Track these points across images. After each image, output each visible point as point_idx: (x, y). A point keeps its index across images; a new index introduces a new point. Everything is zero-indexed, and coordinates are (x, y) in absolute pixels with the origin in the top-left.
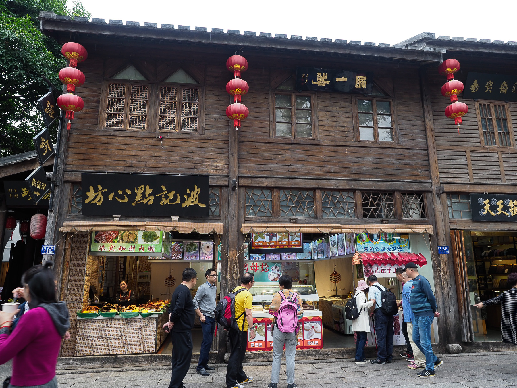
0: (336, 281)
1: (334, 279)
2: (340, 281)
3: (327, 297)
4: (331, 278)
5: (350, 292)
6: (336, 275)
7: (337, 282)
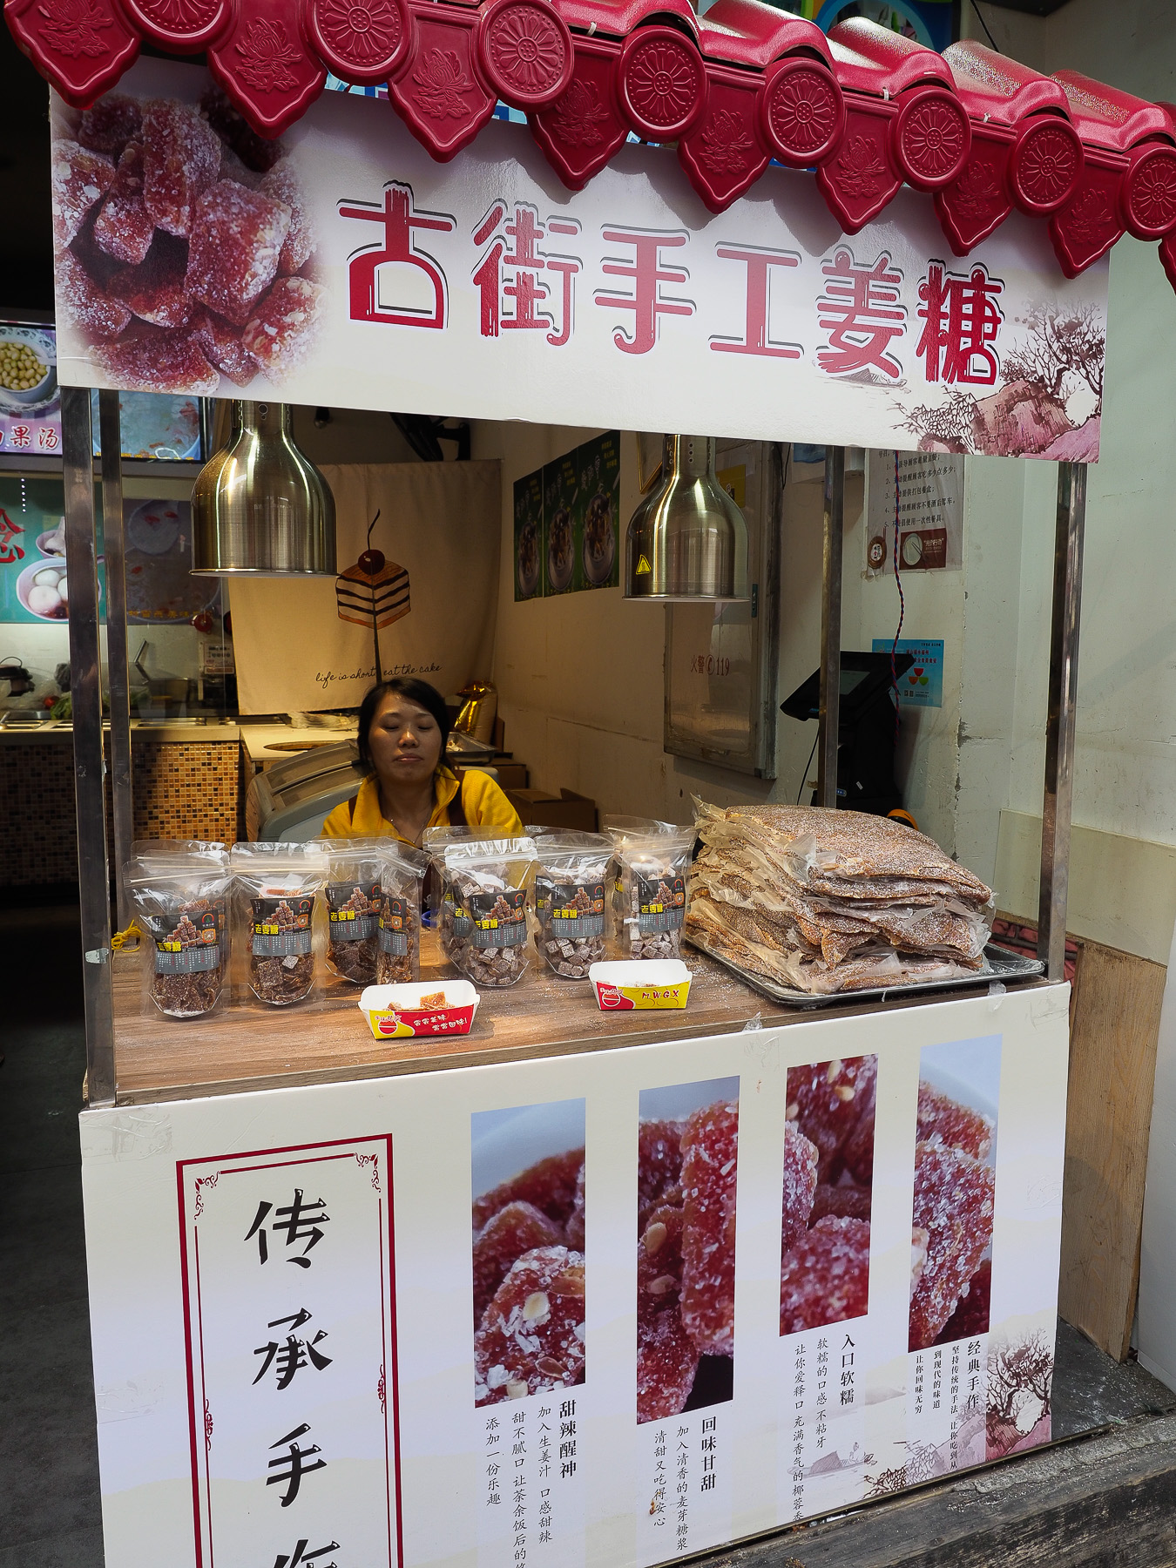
0: (377, 616)
1: (364, 604)
2: (402, 614)
3: (296, 717)
4: (343, 598)
5: (469, 686)
6: (380, 577)
7: (386, 623)
